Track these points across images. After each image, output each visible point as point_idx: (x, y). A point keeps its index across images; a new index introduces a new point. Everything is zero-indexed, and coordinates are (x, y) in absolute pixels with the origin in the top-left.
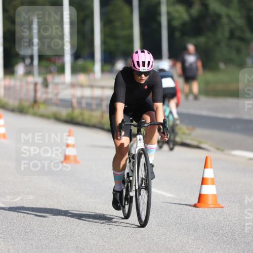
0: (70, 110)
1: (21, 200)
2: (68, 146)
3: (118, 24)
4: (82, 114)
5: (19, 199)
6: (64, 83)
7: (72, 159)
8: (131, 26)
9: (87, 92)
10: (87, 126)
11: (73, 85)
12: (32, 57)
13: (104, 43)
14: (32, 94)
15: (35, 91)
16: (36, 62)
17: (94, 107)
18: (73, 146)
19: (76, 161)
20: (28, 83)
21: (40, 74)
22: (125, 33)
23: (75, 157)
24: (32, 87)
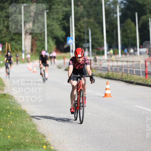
0: (107, 72)
2: (106, 89)
3: (129, 31)
4: (113, 74)
6: (104, 60)
7: (108, 95)
8: (135, 32)
9: (115, 64)
10: (115, 79)
11: (108, 61)
12: (88, 48)
13: (122, 40)
16: (91, 50)
17: (118, 71)
18: (109, 89)
19: (110, 96)
21: (92, 55)
22: (133, 35)
23: (110, 94)
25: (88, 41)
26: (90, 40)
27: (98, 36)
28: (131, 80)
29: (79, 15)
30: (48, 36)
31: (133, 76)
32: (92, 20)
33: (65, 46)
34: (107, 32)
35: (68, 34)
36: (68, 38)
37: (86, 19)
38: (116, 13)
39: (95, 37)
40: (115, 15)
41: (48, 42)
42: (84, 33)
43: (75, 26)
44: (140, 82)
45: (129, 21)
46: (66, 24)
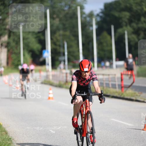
1: (61, 128)
3: (105, 44)
5: (60, 128)
12: (64, 61)
13: (98, 53)
14: (65, 78)
15: (67, 77)
16: (66, 63)
20: (63, 73)
21: (69, 68)
24: (65, 75)
25: (64, 55)
26: (66, 53)
27: (74, 49)
28: (107, 93)
29: (54, 28)
30: (24, 49)
31: (109, 89)
32: (68, 33)
33: (41, 60)
34: (83, 45)
35: (44, 47)
36: (44, 51)
37: (61, 32)
38: (92, 26)
39: (71, 50)
40: (91, 28)
41: (24, 55)
42: (60, 46)
43: (51, 39)
44: (116, 95)
45: (105, 34)
46: (42, 37)
